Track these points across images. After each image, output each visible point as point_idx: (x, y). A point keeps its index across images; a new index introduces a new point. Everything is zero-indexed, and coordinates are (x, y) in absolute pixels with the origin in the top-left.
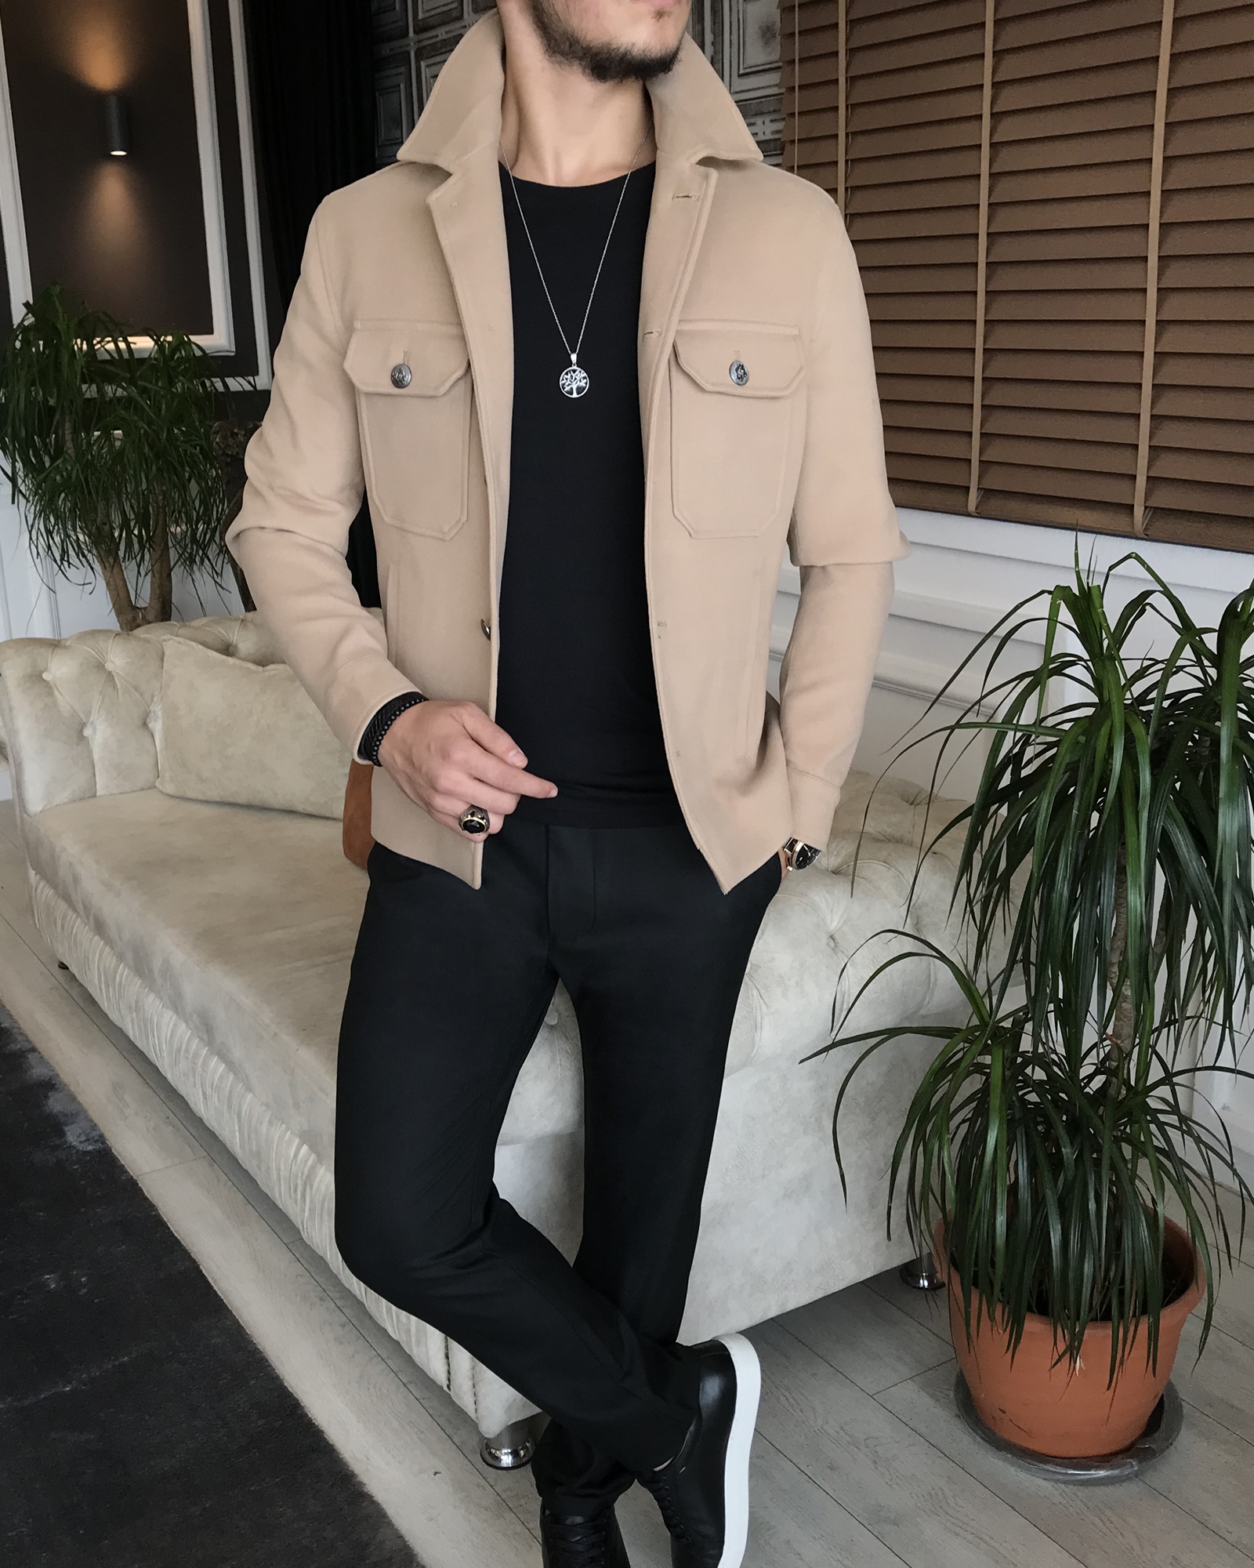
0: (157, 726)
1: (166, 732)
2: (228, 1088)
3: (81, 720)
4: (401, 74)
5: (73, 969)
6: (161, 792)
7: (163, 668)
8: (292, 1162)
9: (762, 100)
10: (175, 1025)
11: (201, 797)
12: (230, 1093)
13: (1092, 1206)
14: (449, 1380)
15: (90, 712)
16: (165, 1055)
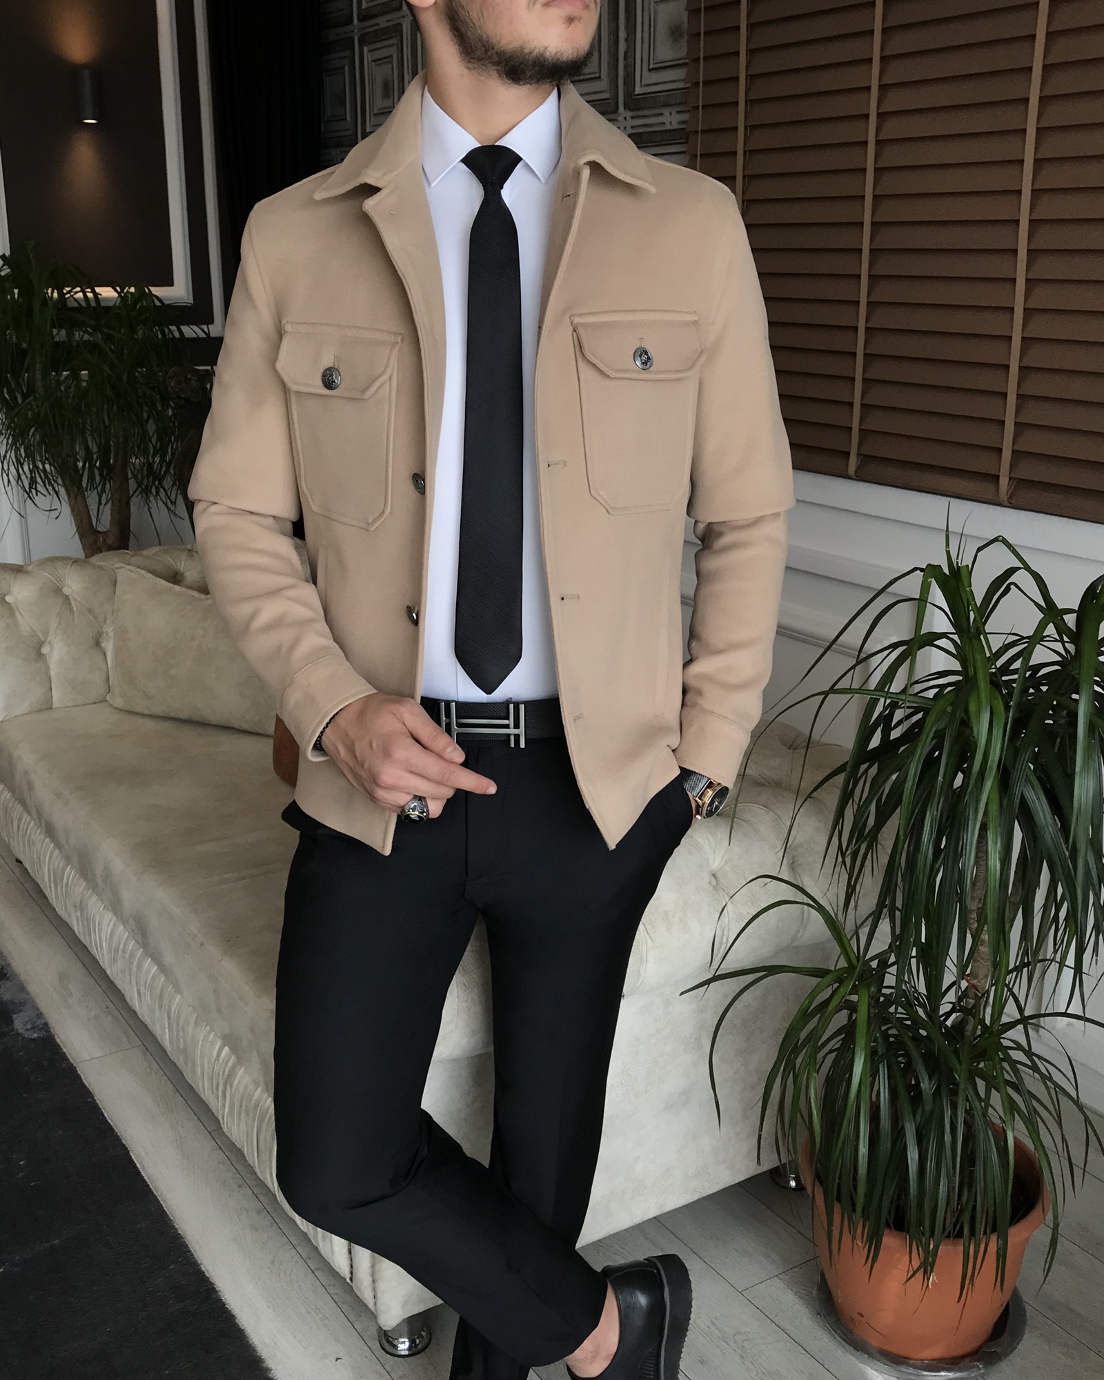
0: (109, 646)
1: (117, 651)
2: (160, 987)
3: (40, 639)
4: (345, 57)
5: (27, 865)
6: (111, 705)
7: (115, 593)
8: (215, 1061)
9: (670, 93)
10: (114, 926)
11: (147, 712)
12: (162, 991)
13: (948, 1137)
14: (352, 1273)
15: (48, 633)
16: (105, 952)
